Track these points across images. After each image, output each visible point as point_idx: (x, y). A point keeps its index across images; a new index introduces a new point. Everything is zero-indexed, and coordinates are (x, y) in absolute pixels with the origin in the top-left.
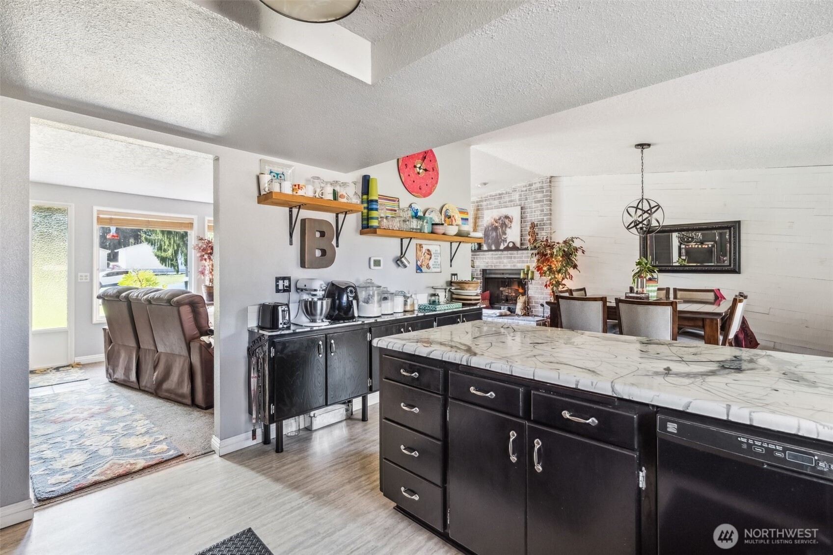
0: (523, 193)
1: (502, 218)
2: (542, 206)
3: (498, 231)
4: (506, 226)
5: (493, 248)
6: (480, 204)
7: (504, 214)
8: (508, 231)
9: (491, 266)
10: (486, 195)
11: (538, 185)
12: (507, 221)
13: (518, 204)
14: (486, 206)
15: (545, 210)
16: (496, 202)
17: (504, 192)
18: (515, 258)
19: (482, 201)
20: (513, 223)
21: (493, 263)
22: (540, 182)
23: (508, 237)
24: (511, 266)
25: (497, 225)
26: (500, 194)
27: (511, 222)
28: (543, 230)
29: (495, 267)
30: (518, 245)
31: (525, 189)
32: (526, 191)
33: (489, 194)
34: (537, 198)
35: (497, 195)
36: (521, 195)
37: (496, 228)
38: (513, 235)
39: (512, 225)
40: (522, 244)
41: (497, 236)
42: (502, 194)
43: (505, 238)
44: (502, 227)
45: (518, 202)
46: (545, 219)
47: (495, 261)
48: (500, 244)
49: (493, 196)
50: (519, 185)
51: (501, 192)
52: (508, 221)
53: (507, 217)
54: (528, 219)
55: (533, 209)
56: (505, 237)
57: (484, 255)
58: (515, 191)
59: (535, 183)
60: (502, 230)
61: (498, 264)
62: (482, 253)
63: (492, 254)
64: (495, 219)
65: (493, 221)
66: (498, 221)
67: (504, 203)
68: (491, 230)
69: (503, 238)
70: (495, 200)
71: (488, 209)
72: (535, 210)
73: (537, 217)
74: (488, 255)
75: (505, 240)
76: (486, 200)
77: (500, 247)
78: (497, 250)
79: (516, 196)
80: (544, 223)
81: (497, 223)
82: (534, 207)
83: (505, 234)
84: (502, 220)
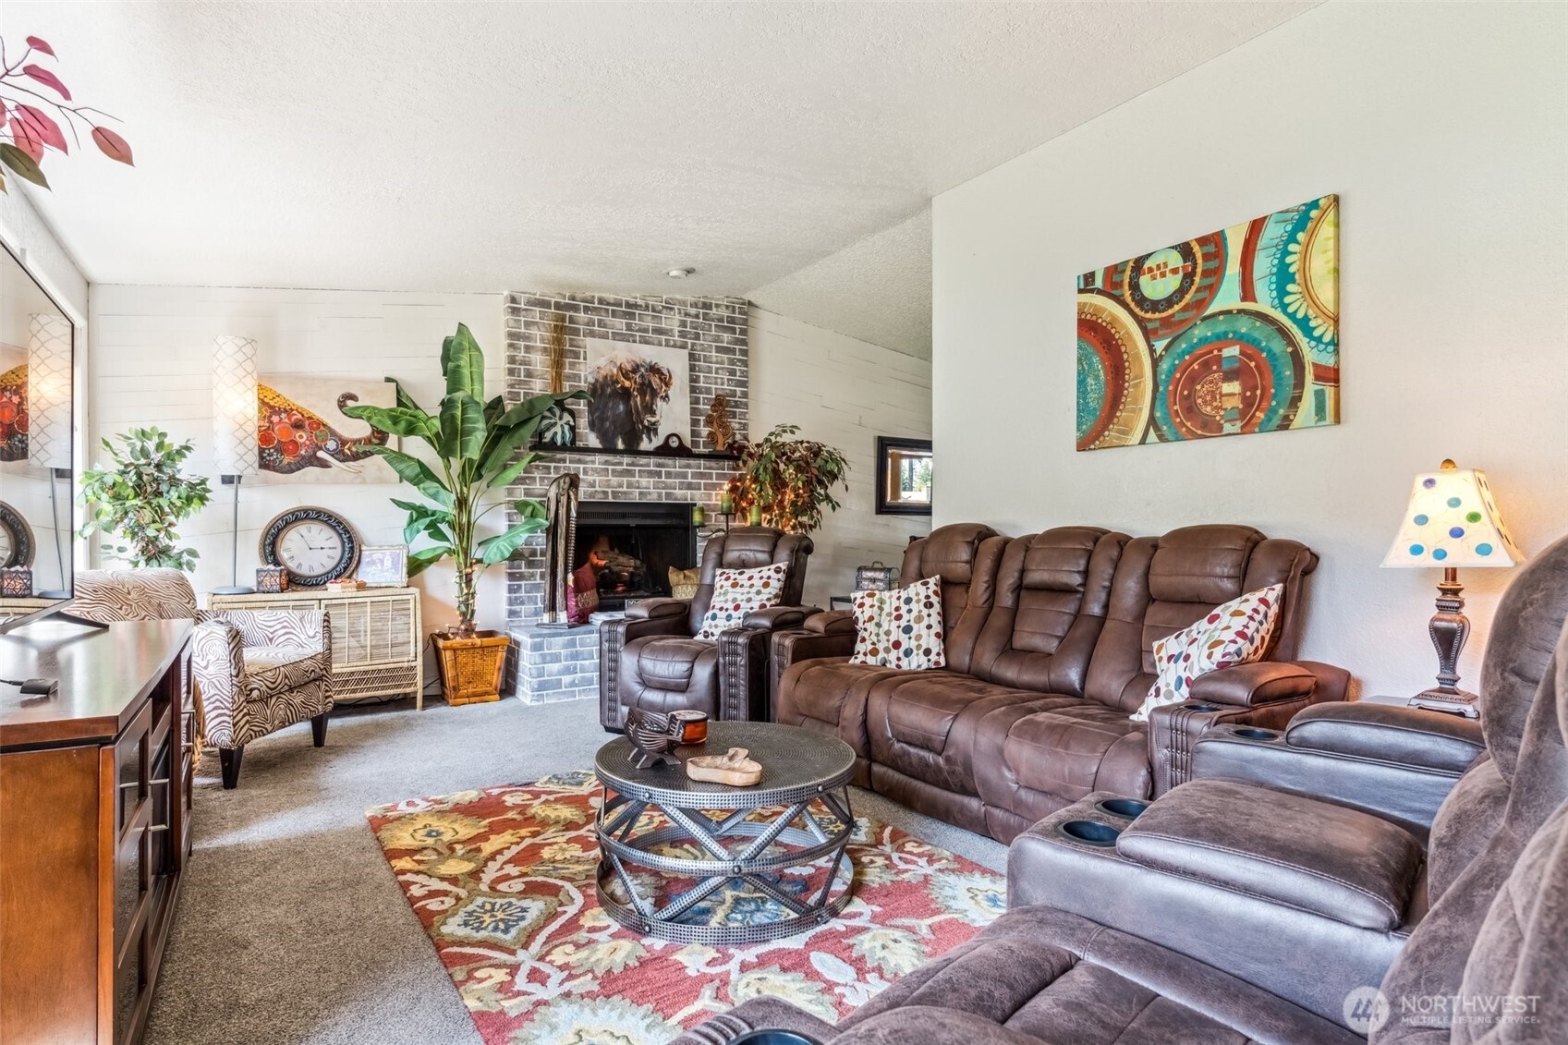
0: (689, 320)
1: (643, 370)
2: (732, 362)
3: (632, 403)
4: (654, 394)
5: (620, 445)
6: (568, 314)
7: (648, 361)
8: (660, 405)
9: (605, 493)
10: (588, 294)
11: (725, 313)
12: (655, 381)
13: (678, 344)
14: (588, 324)
15: (738, 373)
16: (620, 324)
17: (640, 302)
18: (669, 475)
19: (575, 308)
20: (672, 387)
21: (609, 486)
22: (727, 307)
23: (661, 421)
24: (660, 495)
25: (627, 384)
26: (628, 305)
27: (667, 385)
28: (734, 417)
29: (614, 498)
30: (688, 443)
31: (693, 311)
32: (697, 316)
33: (597, 295)
34: (722, 342)
35: (621, 305)
36: (683, 324)
37: (626, 394)
38: (673, 416)
39: (670, 393)
40: (695, 444)
41: (629, 412)
42: (636, 306)
43: (654, 424)
44: (643, 394)
45: (676, 338)
46: (738, 394)
47: (614, 481)
48: (642, 439)
49: (609, 304)
50: (678, 297)
51: (632, 301)
52: (658, 381)
53: (654, 369)
54: (701, 384)
55: (714, 366)
56: (653, 420)
57: (580, 461)
58: (672, 309)
59: (717, 306)
60: (643, 400)
61: (625, 489)
62: (576, 456)
63: (607, 462)
64: (620, 368)
65: (615, 371)
66: (631, 375)
67: (639, 330)
68: (610, 396)
69: (646, 423)
70: (614, 314)
71: (592, 334)
72: (717, 369)
73: (722, 384)
74: (593, 462)
75: (652, 429)
76: (586, 309)
77: (638, 444)
78: (632, 450)
79: (672, 322)
80: (736, 402)
81: (628, 378)
82: (714, 359)
83: (653, 413)
84: (642, 376)
